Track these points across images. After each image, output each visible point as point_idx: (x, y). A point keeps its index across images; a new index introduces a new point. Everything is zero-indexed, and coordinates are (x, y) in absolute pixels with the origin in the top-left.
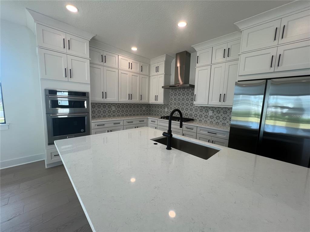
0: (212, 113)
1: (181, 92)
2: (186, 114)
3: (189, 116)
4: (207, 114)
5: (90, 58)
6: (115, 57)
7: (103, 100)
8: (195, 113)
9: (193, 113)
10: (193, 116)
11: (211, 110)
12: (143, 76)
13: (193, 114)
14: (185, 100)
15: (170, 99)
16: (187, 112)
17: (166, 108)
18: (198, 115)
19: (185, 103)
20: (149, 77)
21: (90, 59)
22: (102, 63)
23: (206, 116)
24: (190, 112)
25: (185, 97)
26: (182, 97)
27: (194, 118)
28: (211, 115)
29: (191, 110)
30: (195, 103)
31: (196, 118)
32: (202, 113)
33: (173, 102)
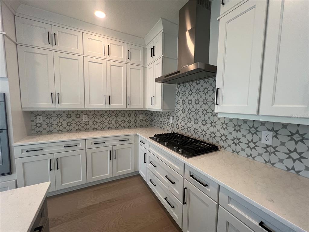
0: (270, 138)
1: (194, 87)
2: (204, 133)
3: (208, 136)
4: (255, 138)
5: (3, 31)
6: (77, 36)
7: (53, 106)
8: (222, 131)
9: (218, 130)
10: (218, 139)
11: (269, 130)
12: (132, 66)
13: (218, 134)
14: (201, 104)
15: (176, 101)
16: (206, 128)
17: (171, 118)
18: (230, 137)
19: (201, 110)
20: (145, 68)
21: (5, 33)
22: (50, 46)
23: (253, 145)
24: (211, 129)
25: (201, 97)
26: (196, 97)
27: (221, 143)
28: (269, 143)
29: (213, 124)
30: (217, 109)
31: (225, 145)
32: (239, 135)
33: (180, 106)
